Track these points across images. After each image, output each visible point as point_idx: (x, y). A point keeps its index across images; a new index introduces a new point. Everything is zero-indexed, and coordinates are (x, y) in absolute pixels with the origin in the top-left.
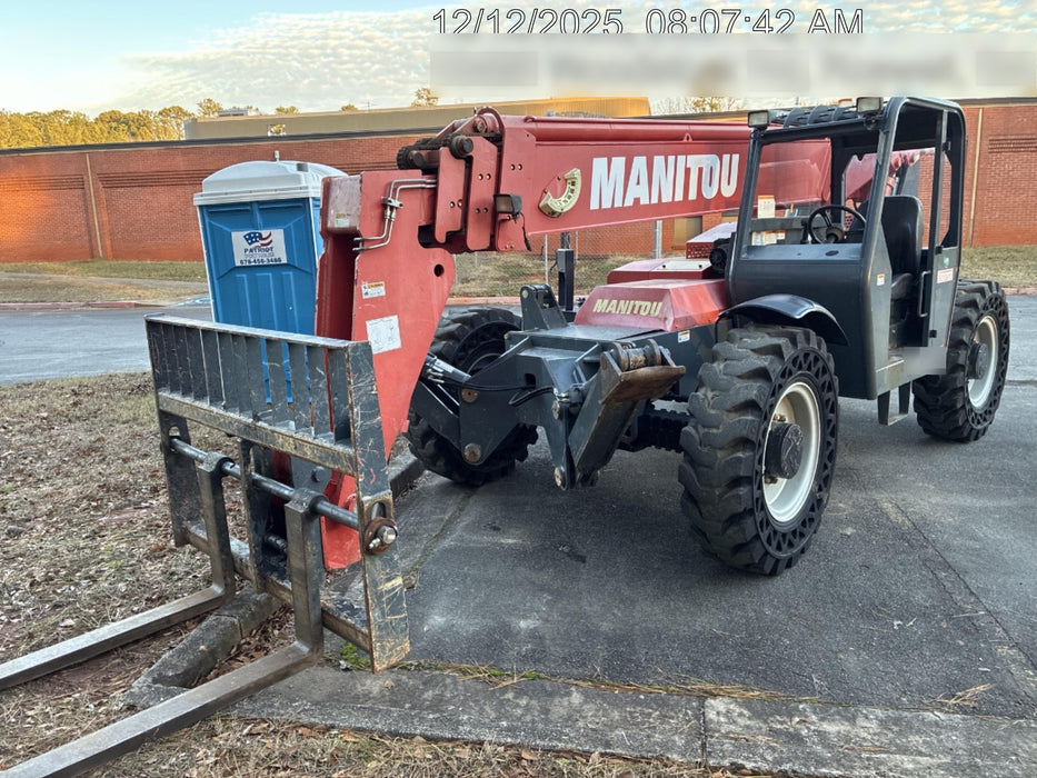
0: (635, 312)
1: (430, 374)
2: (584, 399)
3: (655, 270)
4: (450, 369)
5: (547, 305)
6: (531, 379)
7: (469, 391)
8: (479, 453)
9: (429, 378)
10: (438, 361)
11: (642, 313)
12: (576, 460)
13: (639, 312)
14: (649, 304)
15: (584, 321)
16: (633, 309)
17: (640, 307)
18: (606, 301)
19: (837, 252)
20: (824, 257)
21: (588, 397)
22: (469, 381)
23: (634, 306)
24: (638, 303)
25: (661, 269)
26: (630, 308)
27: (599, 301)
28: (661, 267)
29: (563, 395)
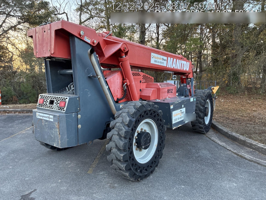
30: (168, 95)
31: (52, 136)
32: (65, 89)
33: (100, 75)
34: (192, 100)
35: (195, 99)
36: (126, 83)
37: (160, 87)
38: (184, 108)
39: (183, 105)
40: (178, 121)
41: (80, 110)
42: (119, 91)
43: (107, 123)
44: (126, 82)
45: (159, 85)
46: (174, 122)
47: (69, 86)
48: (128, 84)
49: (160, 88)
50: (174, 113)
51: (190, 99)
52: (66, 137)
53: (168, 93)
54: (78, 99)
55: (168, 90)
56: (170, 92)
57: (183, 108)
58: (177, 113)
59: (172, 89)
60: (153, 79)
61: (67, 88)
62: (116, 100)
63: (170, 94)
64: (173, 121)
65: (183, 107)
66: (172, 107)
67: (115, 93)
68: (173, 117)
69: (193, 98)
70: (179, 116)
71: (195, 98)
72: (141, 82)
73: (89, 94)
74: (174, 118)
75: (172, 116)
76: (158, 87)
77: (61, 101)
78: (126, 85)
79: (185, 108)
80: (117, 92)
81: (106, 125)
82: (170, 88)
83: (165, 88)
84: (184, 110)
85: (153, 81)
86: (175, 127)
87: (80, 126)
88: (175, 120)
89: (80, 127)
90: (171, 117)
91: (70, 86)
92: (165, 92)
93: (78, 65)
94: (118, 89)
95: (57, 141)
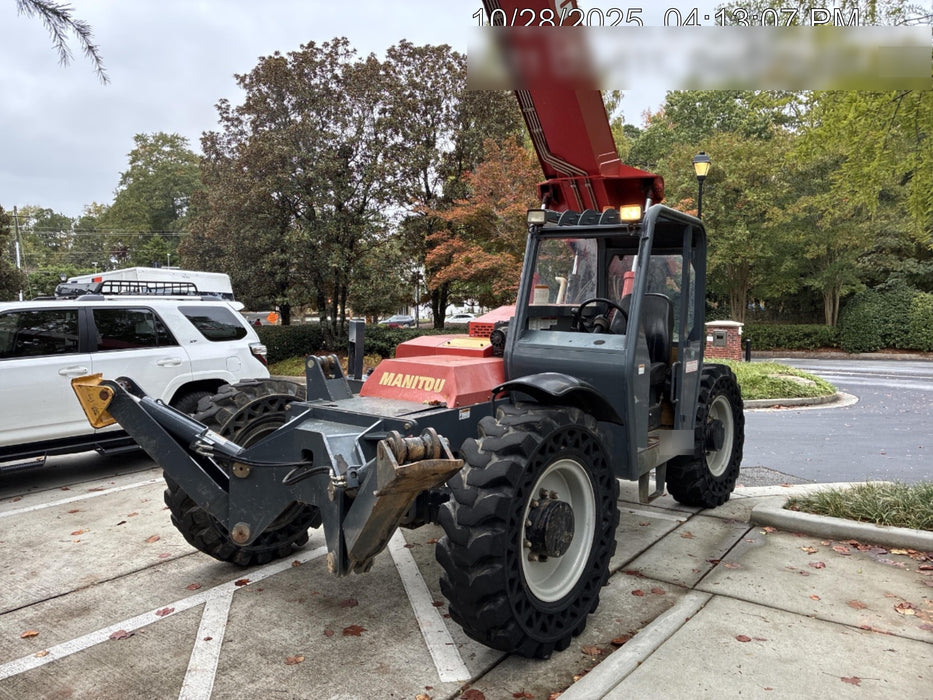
0: (420, 387)
1: (198, 447)
2: (360, 483)
3: (441, 346)
4: (222, 441)
5: (333, 376)
6: (308, 455)
7: (240, 466)
8: (247, 532)
9: (198, 451)
10: (210, 432)
11: (426, 389)
12: (350, 545)
13: (423, 387)
14: (433, 380)
15: (370, 393)
16: (417, 385)
17: (425, 382)
18: (392, 375)
19: (603, 342)
20: (593, 346)
21: (366, 482)
22: (242, 455)
23: (419, 381)
24: (423, 379)
25: (446, 346)
26: (415, 384)
27: (386, 374)
28: (446, 344)
29: (339, 478)
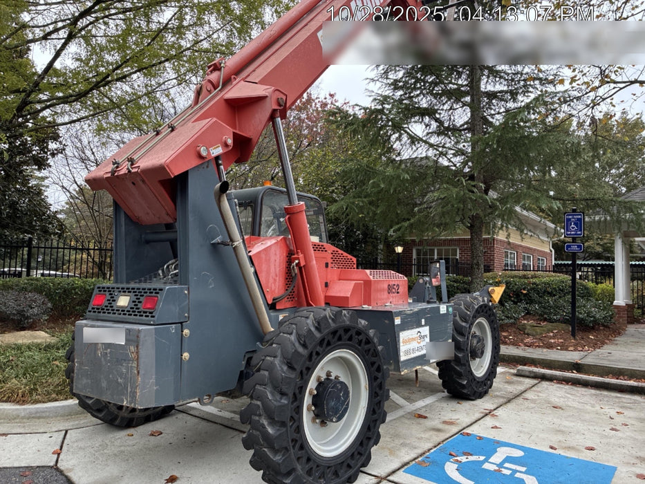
30: (388, 298)
31: (119, 380)
32: (156, 275)
33: (238, 242)
34: (443, 309)
35: (450, 309)
36: (297, 261)
37: (371, 277)
38: (425, 325)
39: (423, 320)
40: (413, 356)
41: (189, 317)
42: (277, 281)
43: (248, 356)
44: (298, 259)
45: (369, 274)
46: (403, 358)
47: (165, 267)
48: (302, 264)
49: (370, 281)
50: (404, 335)
51: (439, 308)
52: (153, 380)
53: (389, 293)
54: (186, 292)
55: (389, 285)
56: (394, 290)
57: (423, 326)
58: (411, 337)
59: (398, 285)
60: (355, 262)
61: (160, 272)
62: (270, 302)
63: (394, 295)
64: (401, 354)
65: (423, 323)
66: (398, 321)
67: (270, 285)
68: (401, 344)
69: (445, 307)
70: (414, 345)
71: (450, 306)
72: (327, 265)
73: (211, 284)
74: (403, 348)
75: (399, 340)
76: (365, 278)
77: (147, 296)
78: (297, 265)
79: (428, 327)
80: (275, 283)
81: (246, 358)
82: (394, 283)
83: (381, 281)
84: (426, 330)
85: (355, 266)
86: (406, 369)
87: (186, 355)
88: (407, 352)
89: (187, 358)
90: (396, 345)
91: (168, 267)
92: (382, 290)
93: (190, 217)
94: (276, 276)
95: (131, 392)
